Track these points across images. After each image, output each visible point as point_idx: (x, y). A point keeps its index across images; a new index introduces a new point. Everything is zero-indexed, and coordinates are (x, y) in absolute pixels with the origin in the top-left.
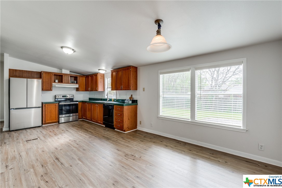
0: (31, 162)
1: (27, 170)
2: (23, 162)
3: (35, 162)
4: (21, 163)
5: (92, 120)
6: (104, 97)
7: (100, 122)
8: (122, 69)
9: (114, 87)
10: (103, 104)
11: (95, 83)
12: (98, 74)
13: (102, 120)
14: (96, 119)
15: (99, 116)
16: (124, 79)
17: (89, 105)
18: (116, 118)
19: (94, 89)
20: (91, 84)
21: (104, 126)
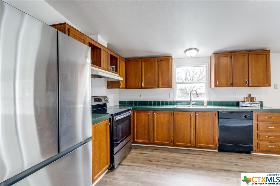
5: (176, 143)
6: (171, 98)
7: (204, 146)
8: (248, 53)
9: (223, 82)
10: (218, 112)
11: (162, 74)
12: (171, 58)
13: (213, 140)
14: (191, 140)
15: (202, 134)
16: (252, 69)
17: (161, 115)
18: (260, 134)
19: (157, 84)
20: (148, 75)
21: (217, 151)
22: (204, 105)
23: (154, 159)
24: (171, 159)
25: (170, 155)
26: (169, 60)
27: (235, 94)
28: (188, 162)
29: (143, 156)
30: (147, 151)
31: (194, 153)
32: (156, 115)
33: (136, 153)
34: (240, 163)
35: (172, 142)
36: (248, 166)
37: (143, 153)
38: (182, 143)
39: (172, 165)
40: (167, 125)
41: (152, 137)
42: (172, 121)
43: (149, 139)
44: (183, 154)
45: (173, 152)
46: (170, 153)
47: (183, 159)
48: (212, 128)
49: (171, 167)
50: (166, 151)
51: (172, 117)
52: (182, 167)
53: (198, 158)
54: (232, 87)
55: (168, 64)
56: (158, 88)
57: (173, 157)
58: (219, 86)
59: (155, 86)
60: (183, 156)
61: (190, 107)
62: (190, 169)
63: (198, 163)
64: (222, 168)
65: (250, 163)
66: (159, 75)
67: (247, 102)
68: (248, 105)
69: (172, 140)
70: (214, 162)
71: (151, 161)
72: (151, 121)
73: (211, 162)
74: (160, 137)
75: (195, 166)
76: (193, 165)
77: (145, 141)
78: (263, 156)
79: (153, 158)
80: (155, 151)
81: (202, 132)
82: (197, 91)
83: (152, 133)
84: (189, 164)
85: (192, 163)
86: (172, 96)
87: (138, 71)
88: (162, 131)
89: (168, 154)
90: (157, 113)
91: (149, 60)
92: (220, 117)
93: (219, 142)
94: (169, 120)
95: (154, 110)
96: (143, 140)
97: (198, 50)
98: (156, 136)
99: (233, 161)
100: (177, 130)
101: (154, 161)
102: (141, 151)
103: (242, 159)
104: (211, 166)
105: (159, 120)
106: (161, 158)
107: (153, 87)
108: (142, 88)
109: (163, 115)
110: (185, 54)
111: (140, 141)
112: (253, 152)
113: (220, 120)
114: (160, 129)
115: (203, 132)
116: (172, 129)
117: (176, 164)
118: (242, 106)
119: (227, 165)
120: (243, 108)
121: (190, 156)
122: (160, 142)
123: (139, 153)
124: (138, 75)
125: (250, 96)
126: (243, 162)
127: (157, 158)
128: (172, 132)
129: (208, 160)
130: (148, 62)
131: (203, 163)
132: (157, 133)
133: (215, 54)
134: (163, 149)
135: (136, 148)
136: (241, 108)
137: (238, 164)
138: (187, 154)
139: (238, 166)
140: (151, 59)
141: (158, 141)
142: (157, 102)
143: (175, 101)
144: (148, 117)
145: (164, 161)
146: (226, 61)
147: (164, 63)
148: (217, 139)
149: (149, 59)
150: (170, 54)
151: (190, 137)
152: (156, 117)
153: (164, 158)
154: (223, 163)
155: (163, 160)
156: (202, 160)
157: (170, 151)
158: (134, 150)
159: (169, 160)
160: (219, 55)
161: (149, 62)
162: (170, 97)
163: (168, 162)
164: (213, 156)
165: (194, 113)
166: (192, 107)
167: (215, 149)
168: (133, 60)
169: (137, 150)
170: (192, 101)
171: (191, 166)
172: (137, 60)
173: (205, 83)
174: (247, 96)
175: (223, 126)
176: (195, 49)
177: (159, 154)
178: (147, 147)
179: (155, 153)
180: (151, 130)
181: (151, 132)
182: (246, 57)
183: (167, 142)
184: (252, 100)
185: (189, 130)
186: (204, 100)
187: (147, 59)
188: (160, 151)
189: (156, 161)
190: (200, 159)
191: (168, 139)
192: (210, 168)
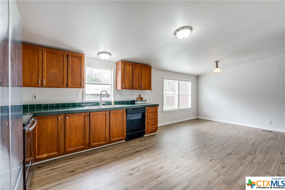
0: (249, 166)
1: (258, 163)
2: (253, 172)
3: (245, 164)
4: (256, 172)
5: (92, 144)
6: (80, 99)
7: (116, 139)
8: (141, 65)
9: (127, 85)
10: (126, 109)
11: (72, 72)
12: (84, 56)
13: (122, 133)
14: (105, 138)
15: (115, 130)
16: (143, 77)
17: (75, 118)
18: (148, 121)
19: (65, 83)
20: (52, 71)
21: (124, 141)
22: (111, 105)
23: (76, 169)
24: (93, 160)
25: (90, 158)
26: (81, 58)
27: (132, 95)
28: (110, 157)
29: (58, 171)
30: (60, 164)
31: (109, 148)
32: (69, 119)
33: (44, 172)
34: (142, 144)
35: (88, 145)
36: (147, 144)
37: (55, 169)
38: (98, 143)
39: (98, 165)
40: (82, 128)
41: (63, 146)
42: (87, 123)
43: (58, 150)
44: (101, 152)
45: (91, 155)
46: (88, 156)
47: (105, 156)
48: (122, 123)
49: (99, 167)
50: (83, 156)
51: (87, 119)
52: (108, 163)
53: (115, 151)
54: (132, 89)
55: (80, 62)
56: (68, 88)
57: (94, 158)
58: (125, 89)
59: (63, 85)
60: (103, 154)
61: (101, 107)
62: (115, 161)
63: (118, 154)
64: (135, 151)
65: (146, 142)
66: (69, 73)
67: (139, 101)
68: (140, 103)
69: (88, 142)
70: (128, 149)
71: (73, 172)
72: (61, 127)
73: (126, 150)
74: (74, 143)
75: (118, 157)
76: (116, 157)
77: (52, 154)
78: (149, 135)
79: (73, 167)
80: (69, 160)
81: (114, 128)
82: (107, 92)
83: (63, 142)
84: (112, 158)
85: (114, 156)
86: (81, 97)
87: (36, 63)
88: (76, 135)
89: (87, 158)
90: (71, 117)
91: (55, 53)
92: (128, 113)
93: (127, 133)
94: (85, 122)
95: (66, 114)
96: (50, 153)
97: (110, 54)
98: (68, 143)
99: (138, 144)
100: (93, 131)
101: (77, 170)
102: (50, 167)
103: (141, 141)
104: (127, 152)
105: (73, 124)
106: (82, 164)
107: (61, 86)
108: (42, 87)
109: (77, 117)
110: (99, 56)
111: (45, 155)
112: (145, 135)
113: (128, 115)
114: (73, 135)
115: (116, 128)
116: (88, 131)
117: (101, 162)
118: (136, 104)
119: (136, 148)
120: (137, 105)
121: (108, 151)
122: (74, 148)
123: (49, 171)
124: (36, 68)
125: (140, 96)
126: (143, 143)
127: (77, 165)
128: (87, 134)
129: (123, 149)
130: (53, 54)
131: (121, 153)
132: (69, 140)
133: (122, 62)
134: (78, 156)
135: (39, 167)
136: (136, 105)
137: (142, 145)
138: (104, 151)
139: (142, 146)
140: (57, 51)
141: (71, 148)
142: (72, 103)
143: (83, 102)
144: (57, 123)
145: (88, 165)
146: (129, 68)
147: (76, 60)
148: (125, 131)
149: (54, 50)
150: (83, 52)
151: (105, 135)
152: (69, 122)
153: (86, 162)
154: (133, 148)
155: (86, 165)
156: (119, 151)
157: (87, 154)
158: (37, 171)
159: (92, 163)
160: (125, 63)
161: (55, 54)
162: (78, 98)
163: (92, 164)
164: (124, 145)
165: (109, 112)
166: (103, 107)
167: (123, 140)
168: (27, 46)
169: (43, 169)
170: (102, 101)
171: (115, 159)
172: (33, 48)
173: (111, 85)
174: (138, 96)
175: (130, 120)
176: (108, 53)
177: (78, 161)
178: (55, 160)
179: (72, 162)
180: (62, 138)
181: (61, 140)
182: (140, 68)
183: (81, 146)
184: (141, 99)
185: (104, 129)
186: (111, 100)
187: (52, 50)
188: (76, 158)
189: (79, 169)
190: (118, 151)
191: (83, 142)
192: (128, 154)
